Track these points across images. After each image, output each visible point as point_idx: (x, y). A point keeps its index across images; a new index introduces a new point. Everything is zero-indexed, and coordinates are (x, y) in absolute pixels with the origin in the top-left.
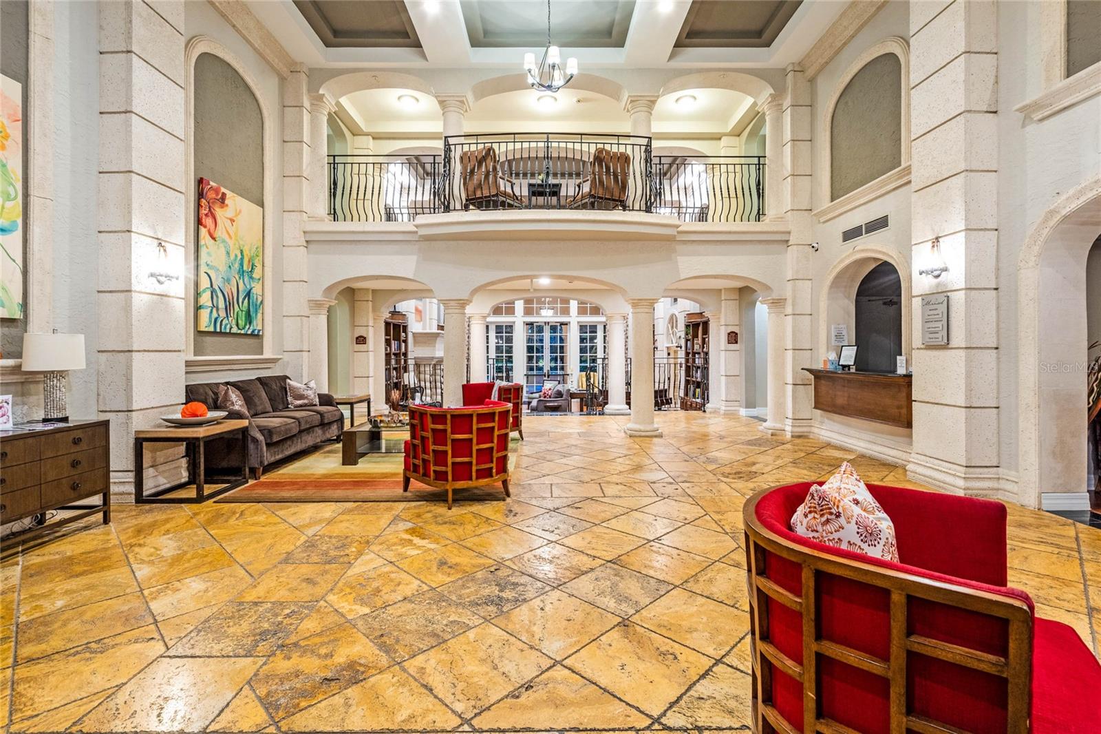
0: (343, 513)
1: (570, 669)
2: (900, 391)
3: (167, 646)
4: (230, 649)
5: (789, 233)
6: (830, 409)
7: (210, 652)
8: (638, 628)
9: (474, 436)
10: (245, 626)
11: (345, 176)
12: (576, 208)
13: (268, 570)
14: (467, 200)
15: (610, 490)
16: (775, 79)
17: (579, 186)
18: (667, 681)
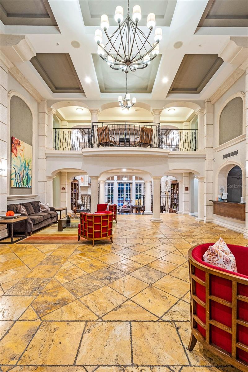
0: (58, 248)
1: (133, 301)
2: (242, 209)
3: (4, 292)
4: (24, 293)
5: (206, 155)
6: (218, 214)
7: (18, 294)
8: (154, 288)
9: (101, 223)
10: (29, 286)
11: (59, 135)
12: (135, 146)
13: (35, 267)
14: (99, 144)
15: (146, 241)
16: (201, 104)
17: (136, 139)
18: (164, 305)
